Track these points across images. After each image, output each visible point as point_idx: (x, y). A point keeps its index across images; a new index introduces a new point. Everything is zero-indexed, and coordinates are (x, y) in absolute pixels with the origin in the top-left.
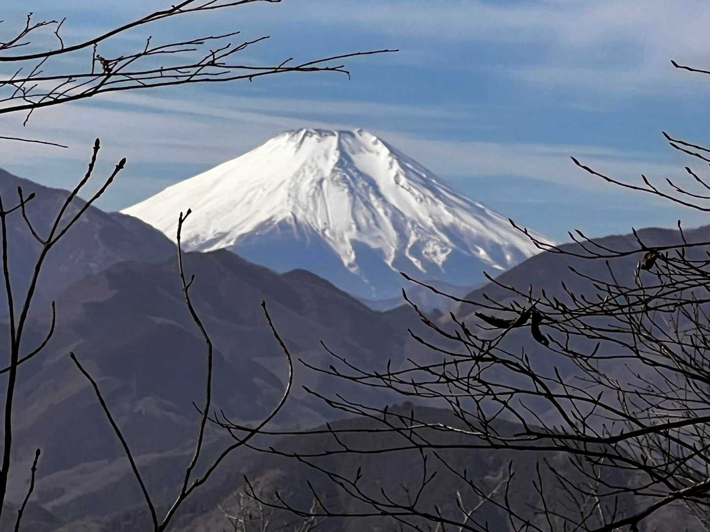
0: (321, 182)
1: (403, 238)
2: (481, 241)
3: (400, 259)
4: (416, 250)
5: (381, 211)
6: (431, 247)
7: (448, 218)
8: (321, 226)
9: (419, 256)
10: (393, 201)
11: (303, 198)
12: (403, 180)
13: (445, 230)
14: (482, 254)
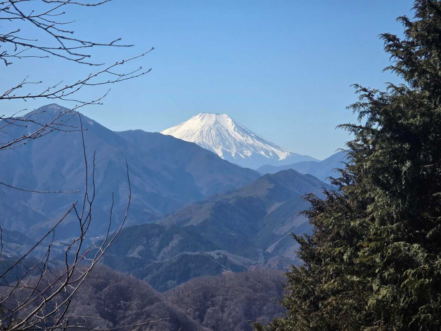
0: (210, 130)
1: (237, 148)
2: (262, 149)
3: (237, 155)
4: (242, 152)
5: (230, 139)
7: (251, 141)
10: (233, 136)
11: (205, 135)
13: (251, 145)
14: (263, 153)
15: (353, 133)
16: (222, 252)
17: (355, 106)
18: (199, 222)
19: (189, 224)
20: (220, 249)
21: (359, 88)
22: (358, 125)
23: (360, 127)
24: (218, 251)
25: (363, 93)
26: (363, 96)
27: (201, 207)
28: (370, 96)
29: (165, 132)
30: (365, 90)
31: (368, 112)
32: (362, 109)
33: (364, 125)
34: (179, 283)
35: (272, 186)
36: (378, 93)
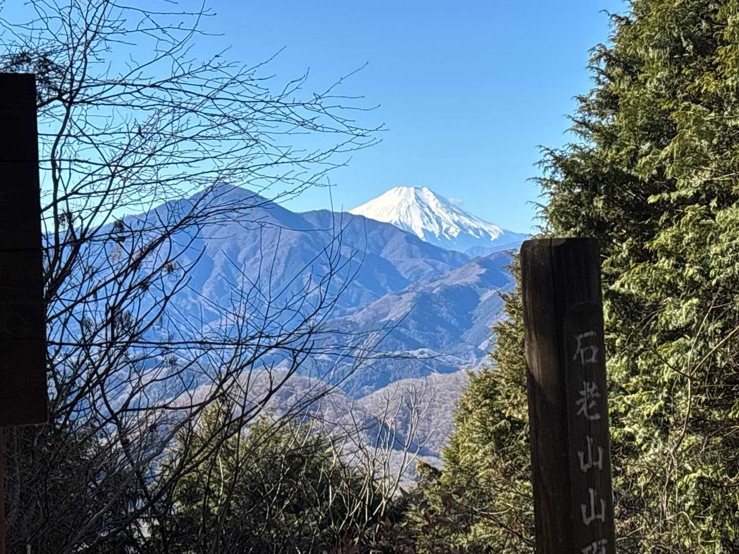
0: (409, 207)
1: (441, 227)
2: (470, 227)
3: (441, 236)
4: (446, 231)
5: (432, 217)
6: (452, 230)
7: (457, 219)
8: (409, 224)
9: (448, 234)
10: (436, 213)
11: (402, 214)
12: (439, 205)
13: (455, 223)
14: (471, 232)
15: (539, 184)
16: (426, 350)
17: (540, 162)
18: (398, 316)
19: (387, 319)
20: (424, 347)
21: (543, 149)
22: (543, 177)
23: (545, 179)
24: (420, 350)
25: (546, 152)
26: (545, 155)
27: (401, 298)
28: (552, 153)
29: (355, 212)
30: (548, 149)
31: (550, 167)
32: (546, 165)
33: (548, 178)
34: (377, 388)
35: (483, 271)
36: (558, 151)
